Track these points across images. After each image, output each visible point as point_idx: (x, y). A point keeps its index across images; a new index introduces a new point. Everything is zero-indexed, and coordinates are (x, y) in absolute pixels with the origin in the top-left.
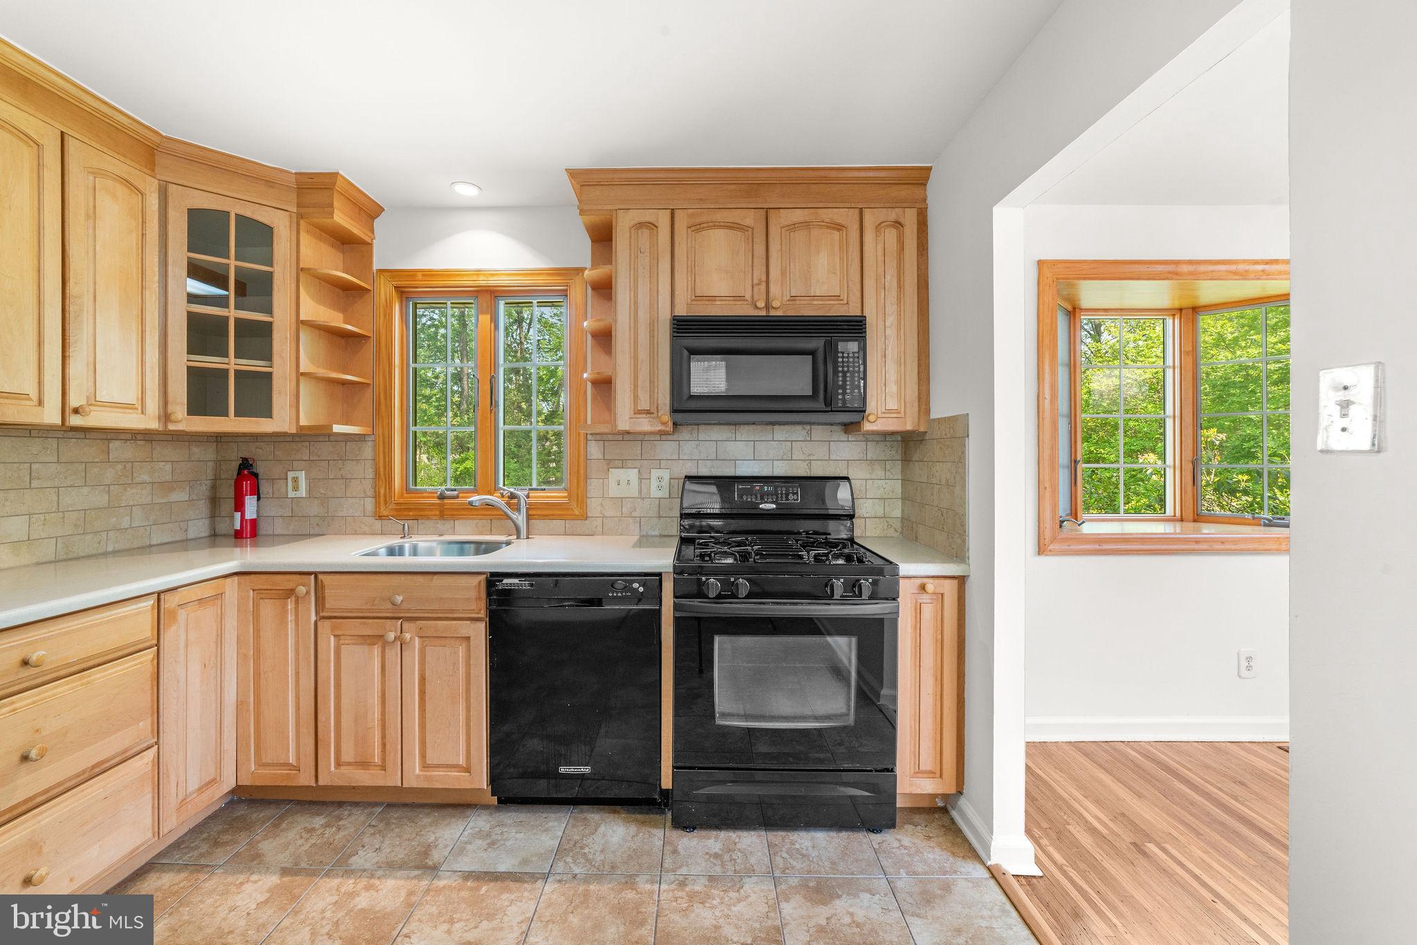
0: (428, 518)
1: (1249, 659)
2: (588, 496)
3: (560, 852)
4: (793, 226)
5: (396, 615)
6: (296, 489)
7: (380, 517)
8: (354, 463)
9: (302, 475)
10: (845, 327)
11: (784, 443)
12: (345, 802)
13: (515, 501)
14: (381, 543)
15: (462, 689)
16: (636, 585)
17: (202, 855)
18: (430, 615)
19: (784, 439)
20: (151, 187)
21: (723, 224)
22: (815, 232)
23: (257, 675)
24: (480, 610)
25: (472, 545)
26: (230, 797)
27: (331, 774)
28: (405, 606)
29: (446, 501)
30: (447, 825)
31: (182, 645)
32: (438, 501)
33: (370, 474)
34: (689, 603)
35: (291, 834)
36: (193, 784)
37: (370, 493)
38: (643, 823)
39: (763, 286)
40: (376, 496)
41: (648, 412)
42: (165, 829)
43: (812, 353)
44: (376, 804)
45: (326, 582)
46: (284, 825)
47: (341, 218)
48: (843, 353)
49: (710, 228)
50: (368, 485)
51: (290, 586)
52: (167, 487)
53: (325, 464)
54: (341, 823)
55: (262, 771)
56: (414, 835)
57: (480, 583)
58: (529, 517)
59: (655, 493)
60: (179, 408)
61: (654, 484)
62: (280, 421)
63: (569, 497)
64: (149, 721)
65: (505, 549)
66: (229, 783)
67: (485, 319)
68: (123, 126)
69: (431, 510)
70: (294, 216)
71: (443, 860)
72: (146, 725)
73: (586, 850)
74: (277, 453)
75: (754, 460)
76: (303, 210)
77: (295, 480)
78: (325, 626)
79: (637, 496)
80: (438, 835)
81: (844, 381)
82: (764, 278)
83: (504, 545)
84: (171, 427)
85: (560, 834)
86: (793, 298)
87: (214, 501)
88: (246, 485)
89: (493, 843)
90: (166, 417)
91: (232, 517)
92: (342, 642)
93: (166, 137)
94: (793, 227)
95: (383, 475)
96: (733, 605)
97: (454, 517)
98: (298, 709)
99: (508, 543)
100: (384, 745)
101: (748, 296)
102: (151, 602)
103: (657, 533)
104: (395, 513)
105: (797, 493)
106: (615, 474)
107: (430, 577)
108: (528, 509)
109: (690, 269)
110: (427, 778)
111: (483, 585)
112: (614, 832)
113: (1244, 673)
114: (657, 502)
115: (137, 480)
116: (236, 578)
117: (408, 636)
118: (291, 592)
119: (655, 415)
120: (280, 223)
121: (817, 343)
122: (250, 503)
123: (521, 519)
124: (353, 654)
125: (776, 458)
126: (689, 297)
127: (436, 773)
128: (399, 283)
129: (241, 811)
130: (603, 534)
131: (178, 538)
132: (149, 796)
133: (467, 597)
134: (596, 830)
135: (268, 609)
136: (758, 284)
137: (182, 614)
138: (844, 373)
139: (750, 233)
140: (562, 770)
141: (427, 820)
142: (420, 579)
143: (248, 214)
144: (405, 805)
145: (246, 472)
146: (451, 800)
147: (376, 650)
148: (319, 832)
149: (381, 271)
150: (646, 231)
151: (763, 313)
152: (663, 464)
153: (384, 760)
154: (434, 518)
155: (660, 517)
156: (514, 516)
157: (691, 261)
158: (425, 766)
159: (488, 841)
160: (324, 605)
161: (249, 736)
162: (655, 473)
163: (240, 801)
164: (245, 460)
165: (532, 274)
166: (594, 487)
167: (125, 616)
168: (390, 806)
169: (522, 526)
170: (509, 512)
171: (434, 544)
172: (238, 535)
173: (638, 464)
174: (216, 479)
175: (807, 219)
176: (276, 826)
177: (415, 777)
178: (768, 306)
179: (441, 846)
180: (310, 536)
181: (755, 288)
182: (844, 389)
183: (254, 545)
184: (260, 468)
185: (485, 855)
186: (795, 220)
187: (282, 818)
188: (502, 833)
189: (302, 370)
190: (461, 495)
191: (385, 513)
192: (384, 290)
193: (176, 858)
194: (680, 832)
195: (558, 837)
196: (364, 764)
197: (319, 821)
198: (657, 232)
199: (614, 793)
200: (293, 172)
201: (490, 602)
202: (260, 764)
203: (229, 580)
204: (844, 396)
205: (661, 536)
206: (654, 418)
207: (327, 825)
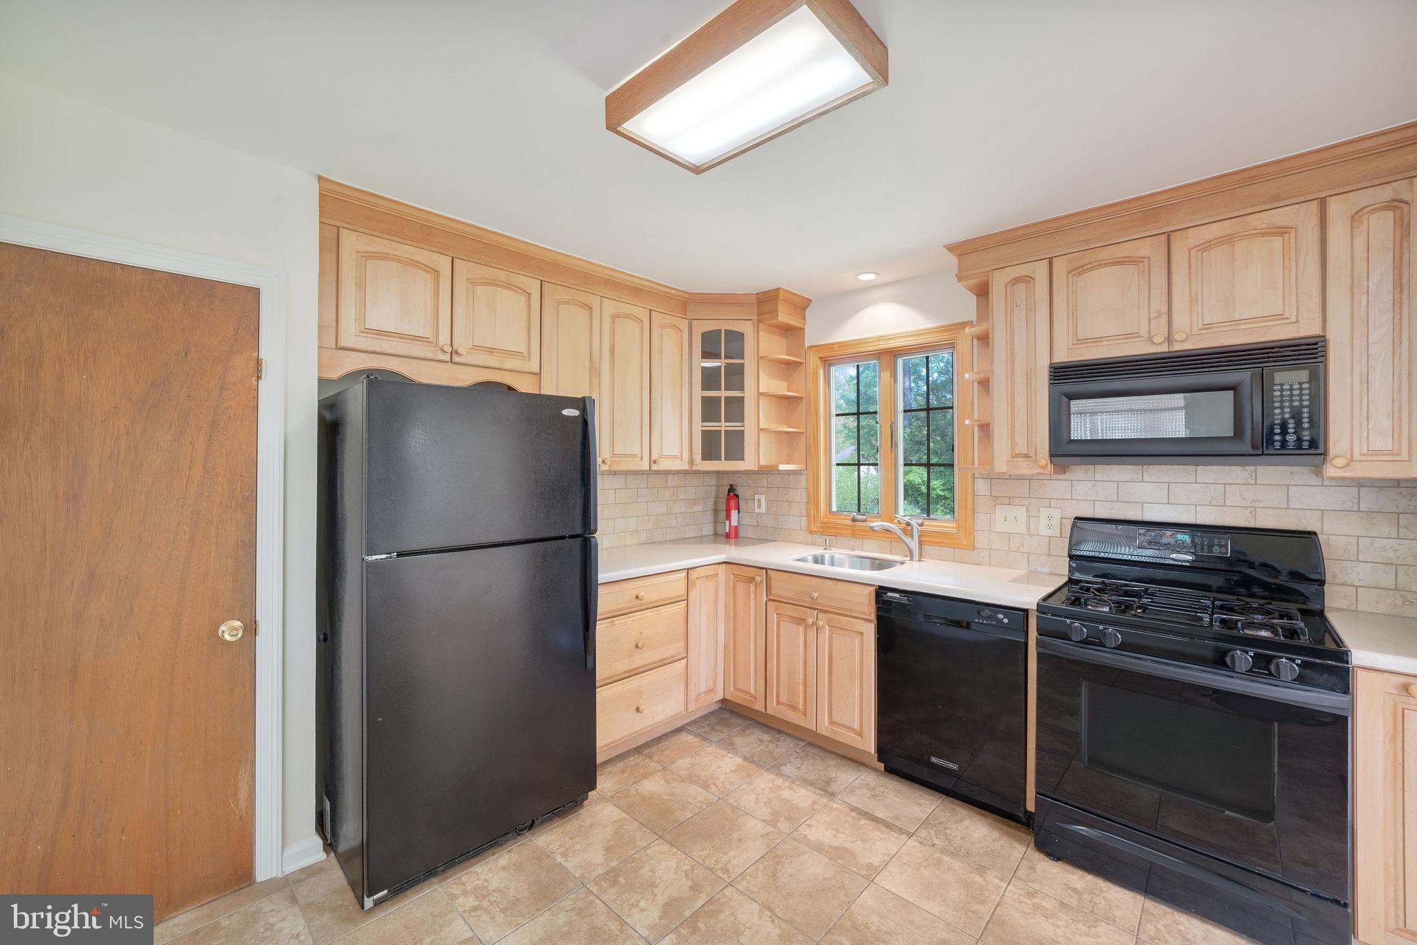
0: (843, 535)
2: (976, 528)
3: (925, 823)
4: (1208, 244)
5: (813, 606)
6: (759, 507)
7: (811, 532)
8: (795, 490)
9: (763, 498)
10: (1287, 354)
11: (1213, 486)
12: (783, 732)
13: (909, 528)
14: (809, 552)
15: (857, 671)
16: (1000, 616)
17: (706, 732)
18: (837, 611)
19: (1213, 482)
20: (684, 325)
21: (1110, 261)
22: (1241, 245)
23: (735, 630)
24: (871, 614)
25: (868, 560)
26: (720, 706)
27: (773, 709)
28: (819, 601)
29: (857, 523)
30: (845, 771)
31: (698, 602)
32: (850, 522)
33: (804, 499)
34: (1051, 642)
35: (751, 739)
36: (703, 689)
37: (804, 513)
38: (1008, 834)
39: (1164, 319)
40: (808, 516)
41: (1026, 456)
42: (690, 710)
43: (1233, 388)
44: (801, 740)
45: (772, 576)
46: (747, 732)
47: (784, 317)
48: (1282, 385)
49: (1095, 268)
50: (803, 506)
51: (752, 575)
52: (692, 502)
53: (776, 490)
54: (779, 743)
55: (737, 693)
56: (822, 769)
57: (870, 592)
58: (921, 543)
59: (1044, 531)
60: (698, 456)
61: (1043, 522)
62: (748, 463)
63: (958, 527)
64: (683, 642)
65: (899, 567)
66: (720, 696)
67: (886, 375)
68: (673, 295)
69: (846, 529)
70: (756, 322)
71: (838, 792)
72: (682, 644)
73: (948, 832)
74: (749, 482)
75: (1168, 504)
76: (761, 317)
77: (759, 500)
78: (771, 605)
79: (1025, 532)
80: (838, 775)
81: (1284, 418)
82: (1165, 309)
83: (899, 564)
84: (694, 468)
85: (930, 811)
86: (1208, 327)
87: (716, 511)
88: (733, 502)
89: (875, 796)
90: (692, 462)
91: (725, 523)
92: (781, 618)
93: (692, 294)
94: (1207, 246)
95: (813, 501)
96: (1099, 653)
97: (862, 537)
98: (756, 659)
99: (902, 563)
100: (805, 698)
101: (1144, 331)
102: (684, 574)
103: (1046, 570)
104: (821, 530)
105: (1226, 546)
106: (1001, 511)
107: (835, 582)
108: (919, 536)
109: (1071, 314)
110: (833, 731)
111: (873, 595)
112: (977, 829)
114: (1047, 540)
115: (679, 498)
116: (724, 565)
117: (821, 623)
118: (752, 580)
119: (1034, 459)
120: (747, 328)
121: (1243, 376)
122: (734, 513)
123: (914, 544)
124: (787, 627)
125: (1201, 503)
126: (1070, 341)
127: (838, 730)
128: (822, 355)
129: (726, 715)
130: (990, 564)
131: (698, 535)
132: (683, 686)
133: (861, 601)
134: (961, 822)
135: (741, 587)
136: (1157, 318)
137: (698, 582)
138: (1284, 409)
139: (1146, 264)
140: (934, 760)
141: (832, 763)
142: (830, 582)
143: (731, 328)
144: (819, 747)
145: (732, 494)
146: (850, 755)
147: (801, 629)
148: (766, 744)
149: (810, 347)
150: (1022, 286)
151: (1164, 348)
152: (1054, 503)
153: (805, 709)
154: (849, 536)
155: (1049, 555)
156: (907, 540)
157: (1073, 306)
158: (832, 722)
159: (873, 793)
160: (770, 591)
161: (730, 669)
162: (1044, 512)
163: (725, 709)
164: (731, 486)
165: (925, 333)
166: (981, 520)
167: (673, 581)
168: (810, 744)
169: (914, 549)
170: (903, 537)
171: (843, 556)
172: (728, 536)
173: (1026, 502)
174: (717, 497)
175: (1229, 231)
176: (743, 731)
177: (824, 727)
178: (1169, 339)
179: (839, 782)
180: (767, 541)
181: (1153, 322)
182: (1284, 429)
183: (737, 544)
184: (740, 491)
185: (867, 800)
186: (1209, 237)
187: (747, 727)
188: (883, 792)
189: (762, 426)
190: (868, 519)
191: (814, 529)
192: (813, 361)
193: (693, 728)
194: (1042, 856)
195: (927, 812)
196: (793, 708)
197: (766, 737)
198: (1034, 283)
199: (987, 800)
200: (755, 293)
201: (878, 609)
202: (736, 689)
203: (721, 566)
204: (1283, 437)
205: (1051, 574)
206: (1032, 461)
207: (771, 742)
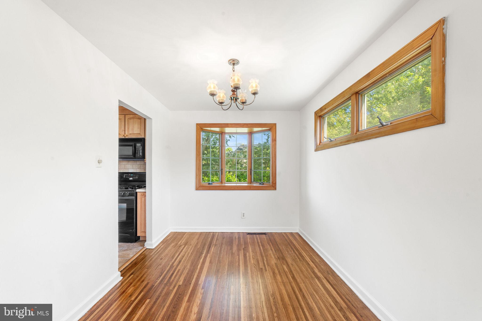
1: (244, 214)
10: (139, 140)
22: (135, 120)
39: (124, 131)
43: (132, 146)
48: (138, 146)
81: (138, 152)
94: (131, 118)
105: (137, 176)
113: (243, 217)
138: (138, 150)
151: (124, 137)
182: (138, 154)
204: (138, 155)
